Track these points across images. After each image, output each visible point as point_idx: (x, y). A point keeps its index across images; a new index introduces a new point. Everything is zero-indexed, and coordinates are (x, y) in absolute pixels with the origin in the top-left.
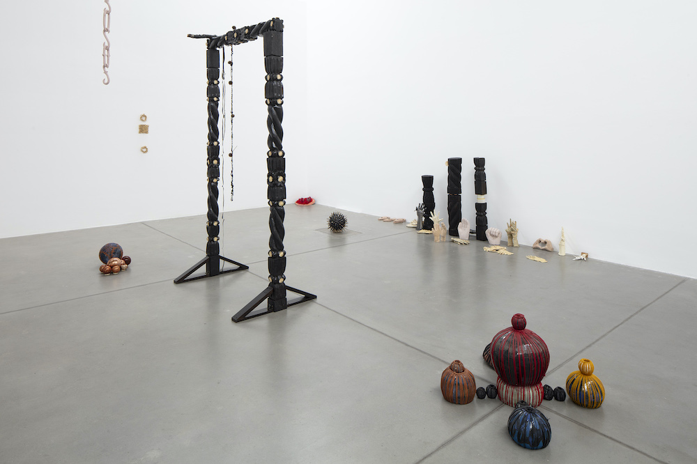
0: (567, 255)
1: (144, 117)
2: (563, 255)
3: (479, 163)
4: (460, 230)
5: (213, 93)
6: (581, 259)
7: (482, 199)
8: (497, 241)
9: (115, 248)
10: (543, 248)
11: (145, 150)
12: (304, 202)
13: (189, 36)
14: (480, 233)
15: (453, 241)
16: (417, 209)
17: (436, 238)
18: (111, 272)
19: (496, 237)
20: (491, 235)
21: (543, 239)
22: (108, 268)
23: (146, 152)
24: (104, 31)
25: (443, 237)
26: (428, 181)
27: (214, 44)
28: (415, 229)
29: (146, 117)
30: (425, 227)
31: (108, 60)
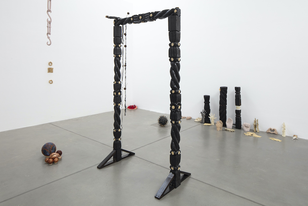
0: (286, 136)
1: (50, 63)
2: (285, 136)
3: (238, 90)
4: (227, 123)
5: (117, 52)
6: (295, 139)
7: (239, 108)
8: (248, 129)
9: (52, 146)
10: (273, 133)
11: (51, 82)
12: (132, 107)
13: (107, 17)
14: (238, 125)
15: (226, 130)
16: (201, 113)
17: (218, 129)
18: (54, 162)
19: (248, 127)
20: (245, 126)
21: (272, 128)
22: (51, 160)
23: (52, 83)
24: (48, 11)
25: (221, 128)
26: (207, 98)
27: (119, 23)
28: (200, 123)
29: (52, 63)
30: (206, 122)
31: (50, 30)
